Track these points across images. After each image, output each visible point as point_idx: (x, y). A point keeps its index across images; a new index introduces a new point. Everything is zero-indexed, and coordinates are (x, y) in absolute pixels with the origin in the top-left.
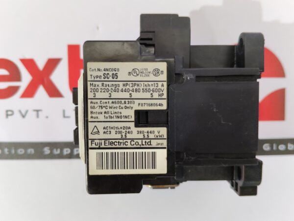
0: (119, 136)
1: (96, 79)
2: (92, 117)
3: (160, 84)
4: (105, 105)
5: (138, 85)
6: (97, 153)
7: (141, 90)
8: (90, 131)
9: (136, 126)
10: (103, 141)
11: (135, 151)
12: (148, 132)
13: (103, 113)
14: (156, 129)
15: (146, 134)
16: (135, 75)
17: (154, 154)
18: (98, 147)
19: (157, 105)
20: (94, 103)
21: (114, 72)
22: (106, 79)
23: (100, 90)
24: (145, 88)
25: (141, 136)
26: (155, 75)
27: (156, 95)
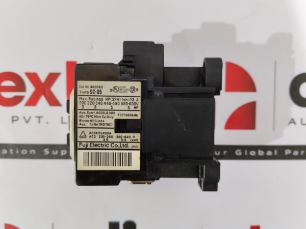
0: (102, 140)
1: (84, 94)
2: (80, 124)
3: (135, 99)
4: (91, 115)
5: (118, 99)
6: (84, 153)
7: (120, 104)
8: (79, 135)
9: (116, 132)
10: (89, 143)
11: (114, 151)
12: (125, 137)
13: (89, 121)
14: (131, 135)
15: (124, 139)
16: (116, 91)
17: (130, 155)
18: (84, 148)
19: (132, 115)
20: (83, 113)
21: (99, 89)
22: (92, 94)
23: (87, 103)
24: (123, 101)
25: (120, 140)
26: (132, 92)
27: (132, 108)
